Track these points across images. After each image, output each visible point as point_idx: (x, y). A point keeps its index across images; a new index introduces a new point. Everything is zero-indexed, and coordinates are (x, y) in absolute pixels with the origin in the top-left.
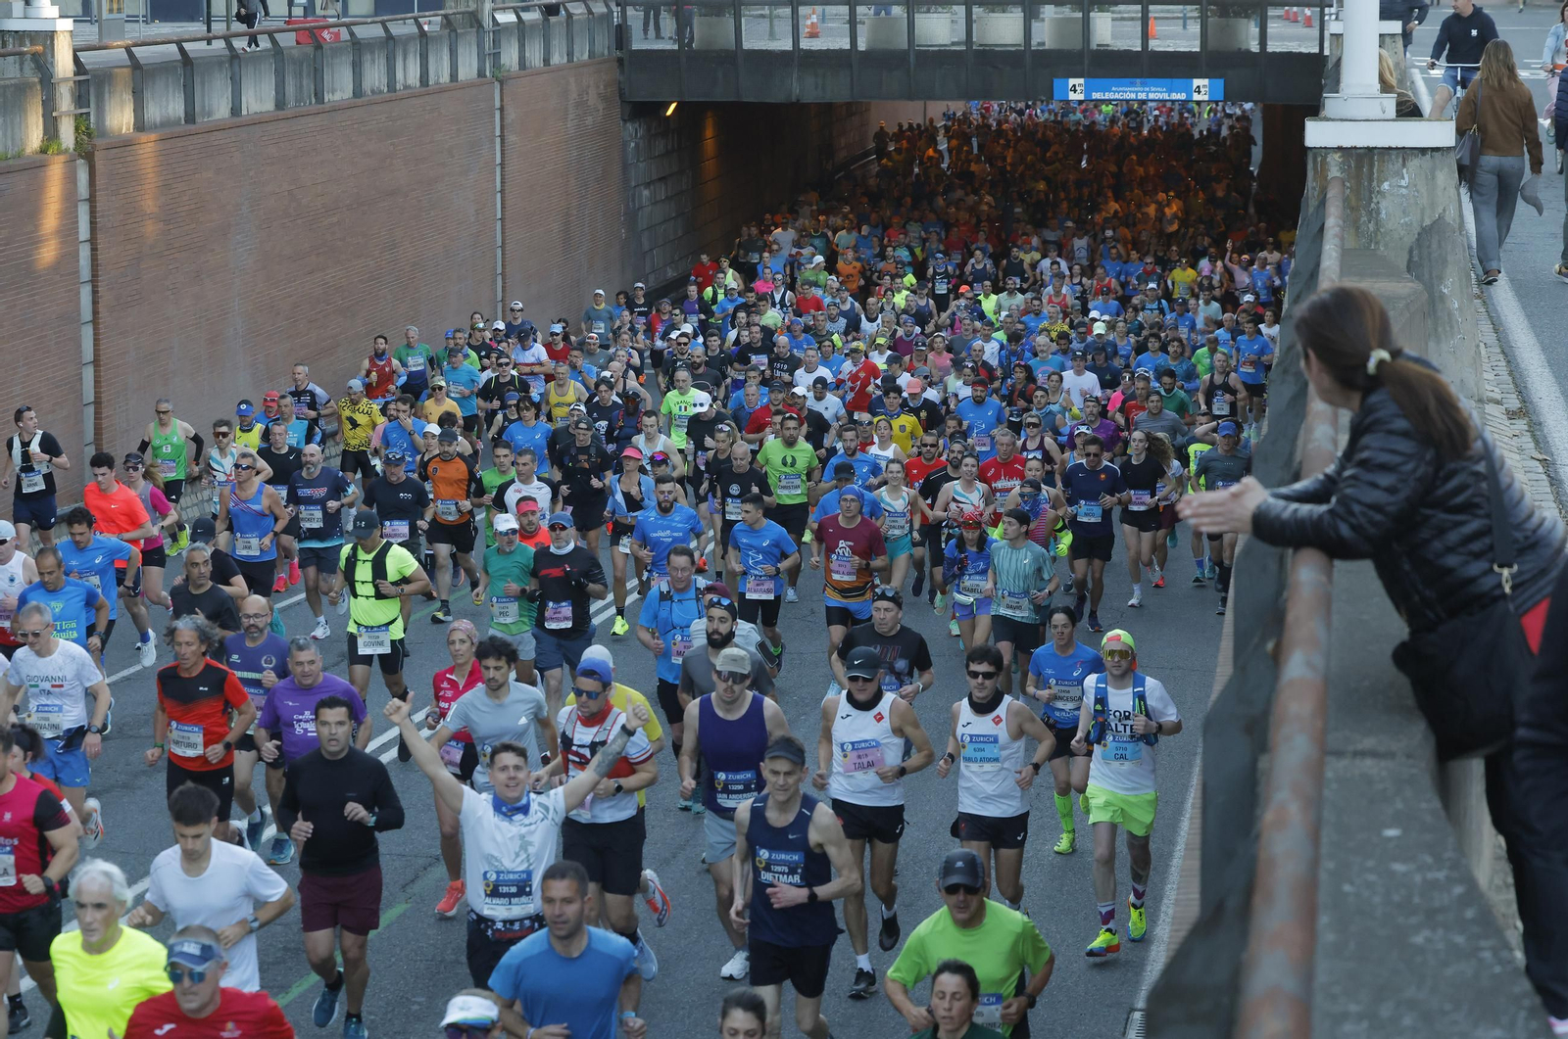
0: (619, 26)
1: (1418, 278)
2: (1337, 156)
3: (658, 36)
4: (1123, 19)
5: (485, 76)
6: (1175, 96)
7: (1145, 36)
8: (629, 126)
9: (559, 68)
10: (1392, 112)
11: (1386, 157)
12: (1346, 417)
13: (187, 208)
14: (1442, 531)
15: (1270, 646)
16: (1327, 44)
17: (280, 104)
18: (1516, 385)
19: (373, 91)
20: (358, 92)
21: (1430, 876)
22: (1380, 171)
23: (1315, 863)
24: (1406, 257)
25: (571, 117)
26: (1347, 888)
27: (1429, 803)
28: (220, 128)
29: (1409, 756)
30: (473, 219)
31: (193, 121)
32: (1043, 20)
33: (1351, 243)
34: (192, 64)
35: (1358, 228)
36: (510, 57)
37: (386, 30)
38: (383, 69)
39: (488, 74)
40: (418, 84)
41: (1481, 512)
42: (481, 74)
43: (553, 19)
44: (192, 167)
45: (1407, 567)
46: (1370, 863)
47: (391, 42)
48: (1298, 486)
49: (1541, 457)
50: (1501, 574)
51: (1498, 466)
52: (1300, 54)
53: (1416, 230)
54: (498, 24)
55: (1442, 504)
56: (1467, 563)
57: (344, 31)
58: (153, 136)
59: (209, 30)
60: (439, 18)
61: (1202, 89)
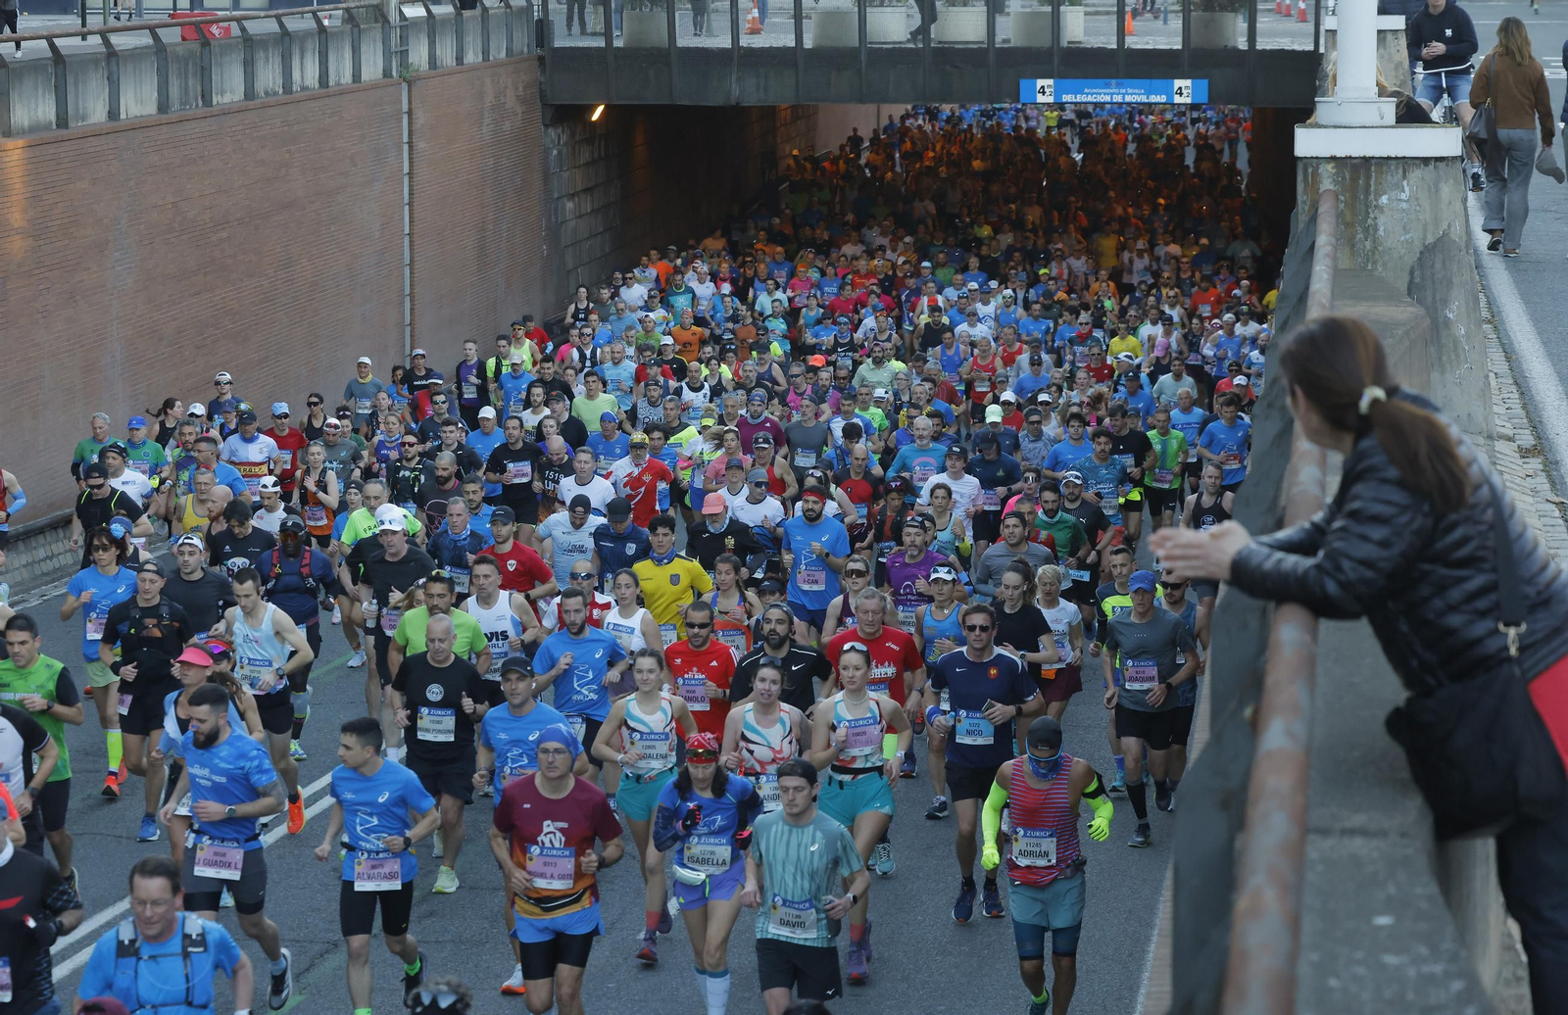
0: (540, 21)
1: (1419, 301)
2: (1330, 167)
3: (583, 32)
4: (1097, 13)
5: (391, 76)
6: (1154, 99)
7: (1121, 33)
8: (551, 131)
9: (474, 68)
10: (1391, 118)
11: (1384, 168)
12: (1337, 459)
13: (59, 222)
14: (1442, 587)
15: (1248, 712)
16: (1322, 41)
17: (163, 107)
18: (1530, 420)
19: (267, 93)
20: (250, 94)
21: (1426, 969)
22: (1378, 183)
23: (1293, 956)
24: (1407, 278)
25: (487, 121)
26: (1333, 982)
27: (1426, 888)
28: (96, 134)
29: (1403, 835)
30: (377, 235)
31: (66, 127)
32: (1008, 14)
33: (1345, 263)
34: (64, 62)
35: (1353, 246)
36: (419, 55)
37: (281, 25)
38: (278, 70)
39: (394, 73)
40: (317, 85)
41: (1487, 566)
42: (387, 73)
43: (467, 13)
44: (64, 177)
45: (1404, 627)
46: (1359, 955)
47: (287, 38)
48: (1281, 535)
49: (1557, 500)
50: (1506, 635)
51: (1507, 512)
52: (1293, 51)
53: (1418, 248)
54: (406, 19)
55: (1443, 559)
56: (1471, 622)
57: (234, 24)
58: (20, 143)
59: (84, 25)
60: (341, 12)
61: (1184, 90)
